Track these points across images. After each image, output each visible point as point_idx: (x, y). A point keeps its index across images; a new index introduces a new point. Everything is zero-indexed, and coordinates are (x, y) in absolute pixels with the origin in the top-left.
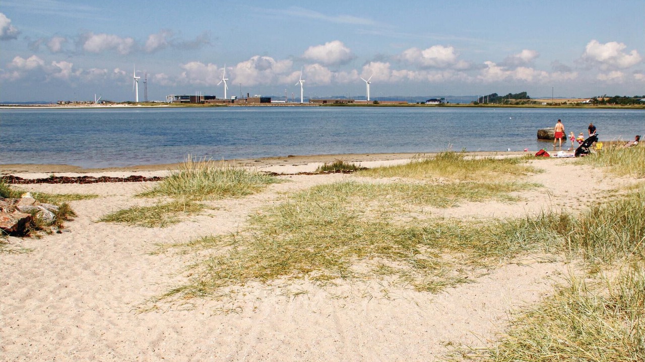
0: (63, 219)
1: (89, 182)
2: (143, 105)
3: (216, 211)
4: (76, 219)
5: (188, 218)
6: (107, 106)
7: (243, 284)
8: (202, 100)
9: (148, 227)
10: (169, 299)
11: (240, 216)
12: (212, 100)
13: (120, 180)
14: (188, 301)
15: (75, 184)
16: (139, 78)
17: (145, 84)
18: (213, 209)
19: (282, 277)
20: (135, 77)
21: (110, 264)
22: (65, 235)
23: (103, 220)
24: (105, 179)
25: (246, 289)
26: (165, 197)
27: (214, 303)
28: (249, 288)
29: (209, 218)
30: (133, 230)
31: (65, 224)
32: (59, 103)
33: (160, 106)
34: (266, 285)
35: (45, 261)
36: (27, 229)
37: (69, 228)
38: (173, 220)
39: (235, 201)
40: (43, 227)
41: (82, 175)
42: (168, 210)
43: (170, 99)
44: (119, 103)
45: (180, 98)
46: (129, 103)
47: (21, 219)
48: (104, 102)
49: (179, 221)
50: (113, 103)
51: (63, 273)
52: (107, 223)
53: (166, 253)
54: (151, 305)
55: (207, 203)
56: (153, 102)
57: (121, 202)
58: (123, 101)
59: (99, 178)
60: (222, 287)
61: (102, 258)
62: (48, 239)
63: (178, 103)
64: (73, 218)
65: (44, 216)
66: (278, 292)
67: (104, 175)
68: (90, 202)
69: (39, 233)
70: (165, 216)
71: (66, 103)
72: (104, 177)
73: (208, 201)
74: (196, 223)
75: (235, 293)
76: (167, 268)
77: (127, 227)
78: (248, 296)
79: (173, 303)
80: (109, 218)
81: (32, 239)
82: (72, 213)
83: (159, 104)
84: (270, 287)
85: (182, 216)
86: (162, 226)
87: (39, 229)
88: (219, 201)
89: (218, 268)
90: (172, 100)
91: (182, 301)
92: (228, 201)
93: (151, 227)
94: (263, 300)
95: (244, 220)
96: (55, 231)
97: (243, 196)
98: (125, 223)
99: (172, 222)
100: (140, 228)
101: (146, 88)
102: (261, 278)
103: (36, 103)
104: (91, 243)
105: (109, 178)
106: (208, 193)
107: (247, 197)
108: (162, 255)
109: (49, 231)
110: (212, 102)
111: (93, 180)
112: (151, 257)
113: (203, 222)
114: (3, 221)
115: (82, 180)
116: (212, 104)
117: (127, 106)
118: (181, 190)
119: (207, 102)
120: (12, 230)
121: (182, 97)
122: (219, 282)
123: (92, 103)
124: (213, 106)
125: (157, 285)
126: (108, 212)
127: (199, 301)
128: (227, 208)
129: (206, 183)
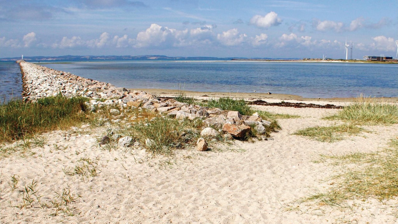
0: (272, 131)
1: (301, 107)
2: (349, 61)
3: (370, 133)
4: (280, 131)
5: (349, 137)
6: (330, 62)
7: (365, 199)
8: (384, 59)
9: (322, 141)
10: (310, 202)
11: (384, 139)
12: (390, 60)
13: (319, 106)
14: (321, 207)
15: (292, 107)
16: (349, 45)
17: (351, 49)
18: (368, 132)
19: (396, 198)
20: (346, 45)
21: (286, 166)
22: (270, 141)
23: (296, 134)
24: (311, 106)
25: (366, 205)
26: (340, 121)
27: (338, 212)
28: (368, 204)
29: (364, 138)
30: (311, 143)
31: (272, 134)
32: (304, 59)
33: (359, 62)
34: (382, 203)
35: (249, 159)
36: (246, 136)
37: (273, 137)
38: (338, 138)
39: (385, 128)
40: (256, 135)
41: (299, 102)
42: (338, 131)
43: (365, 58)
44: (336, 60)
45: (371, 58)
46: (342, 60)
47: (244, 130)
48: (328, 59)
49: (342, 139)
50: (332, 60)
51: (255, 170)
52: (298, 136)
53: (325, 162)
54: (296, 205)
55: (365, 127)
56: (355, 60)
57: (312, 122)
58: (338, 59)
59: (308, 104)
60: (349, 200)
61: (283, 162)
62: (258, 143)
63: (370, 61)
64: (279, 130)
65: (259, 128)
66: (390, 210)
67: (312, 103)
68: (293, 120)
69: (254, 139)
70: (334, 135)
71: (307, 60)
72: (311, 104)
73: (367, 126)
74: (353, 141)
75: (356, 206)
76: (321, 175)
77: (308, 140)
78: (366, 211)
79: (310, 207)
80: (299, 133)
81: (249, 142)
82: (279, 127)
83: (358, 61)
84: (384, 206)
85: (346, 135)
86: (330, 142)
87: (254, 136)
88: (373, 127)
89: (351, 182)
90: (366, 59)
91: (317, 207)
92: (380, 127)
93: (323, 141)
94: (376, 216)
95: (386, 142)
96: (263, 139)
97: (391, 124)
98: (308, 137)
99: (337, 139)
100: (316, 141)
101: (352, 52)
102: (380, 197)
103: (293, 59)
104: (281, 149)
105: (314, 105)
106: (368, 120)
107: (394, 125)
108: (322, 164)
109: (260, 138)
110: (390, 61)
111: (303, 105)
112: (314, 165)
113: (358, 141)
114: (233, 130)
115: (298, 106)
116: (390, 62)
117: (340, 61)
118: (350, 117)
119: (387, 61)
120: (237, 136)
121: (373, 57)
122: (348, 195)
123: (321, 60)
124: (390, 63)
125: (308, 188)
126: (301, 128)
127: (328, 209)
128: (378, 132)
129: (368, 113)
